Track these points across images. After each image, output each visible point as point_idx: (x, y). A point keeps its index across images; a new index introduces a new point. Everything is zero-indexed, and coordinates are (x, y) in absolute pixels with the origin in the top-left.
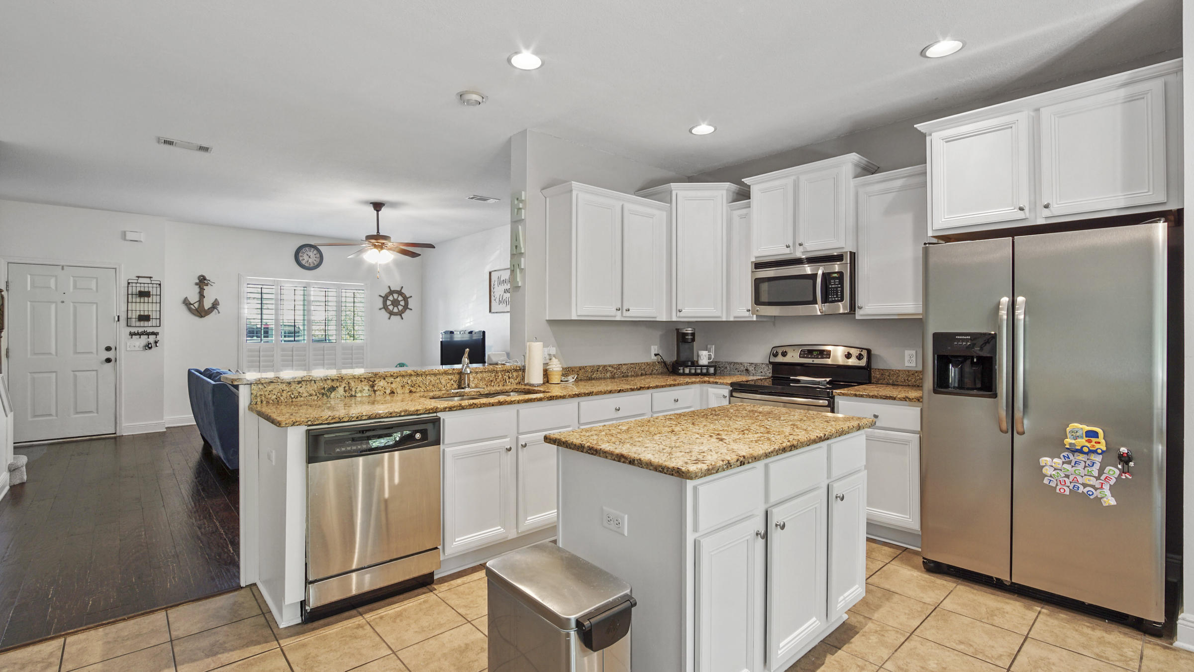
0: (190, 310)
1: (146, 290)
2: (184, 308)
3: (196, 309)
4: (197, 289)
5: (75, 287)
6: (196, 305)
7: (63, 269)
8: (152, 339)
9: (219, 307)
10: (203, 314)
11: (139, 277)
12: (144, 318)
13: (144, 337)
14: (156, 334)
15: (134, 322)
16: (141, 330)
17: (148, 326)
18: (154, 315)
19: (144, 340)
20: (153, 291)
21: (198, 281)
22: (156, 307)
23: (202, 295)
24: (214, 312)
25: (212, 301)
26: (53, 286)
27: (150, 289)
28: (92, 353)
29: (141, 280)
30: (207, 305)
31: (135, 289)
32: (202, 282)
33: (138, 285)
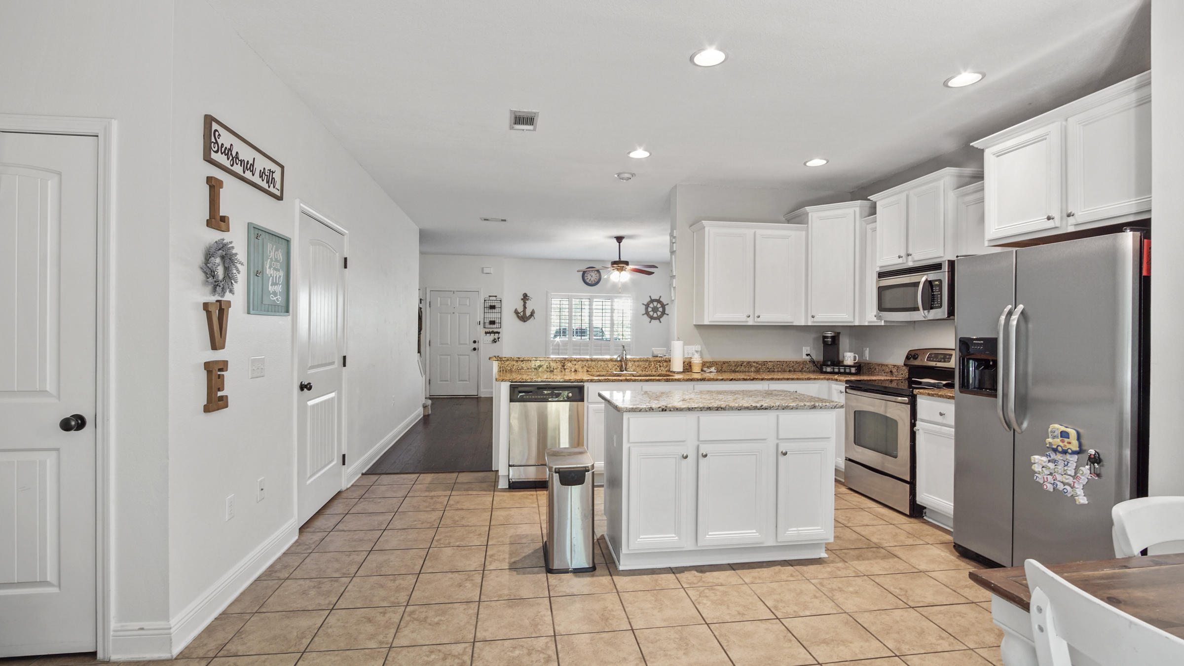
0: (518, 317)
1: (494, 304)
2: (515, 315)
3: (522, 317)
4: (522, 303)
5: (459, 304)
6: (522, 314)
7: (454, 293)
8: (497, 335)
9: (535, 315)
10: (525, 320)
11: (490, 296)
12: (492, 323)
13: (492, 335)
14: (498, 333)
15: (487, 325)
16: (491, 330)
17: (494, 328)
18: (497, 321)
19: (492, 336)
20: (497, 305)
21: (523, 297)
22: (498, 315)
23: (525, 307)
24: (532, 318)
25: (531, 311)
26: (449, 304)
27: (496, 304)
28: (466, 344)
29: (491, 298)
30: (528, 313)
31: (488, 305)
32: (525, 298)
33: (490, 301)
